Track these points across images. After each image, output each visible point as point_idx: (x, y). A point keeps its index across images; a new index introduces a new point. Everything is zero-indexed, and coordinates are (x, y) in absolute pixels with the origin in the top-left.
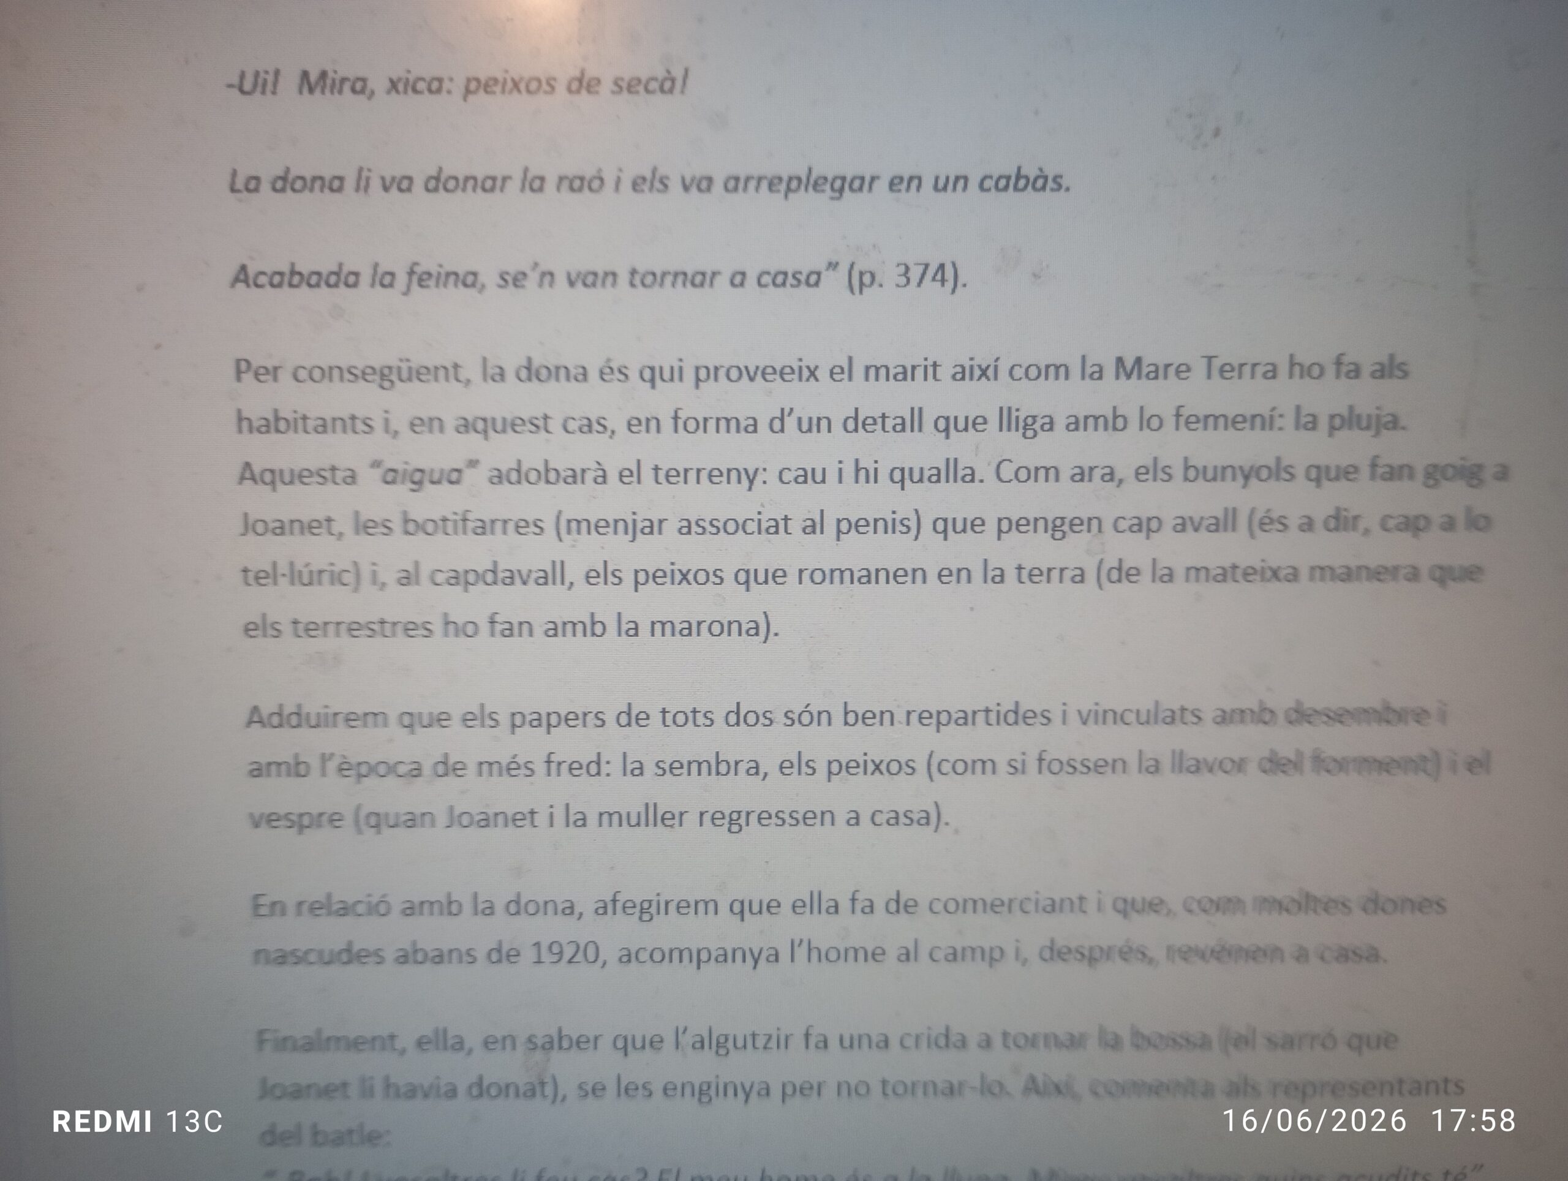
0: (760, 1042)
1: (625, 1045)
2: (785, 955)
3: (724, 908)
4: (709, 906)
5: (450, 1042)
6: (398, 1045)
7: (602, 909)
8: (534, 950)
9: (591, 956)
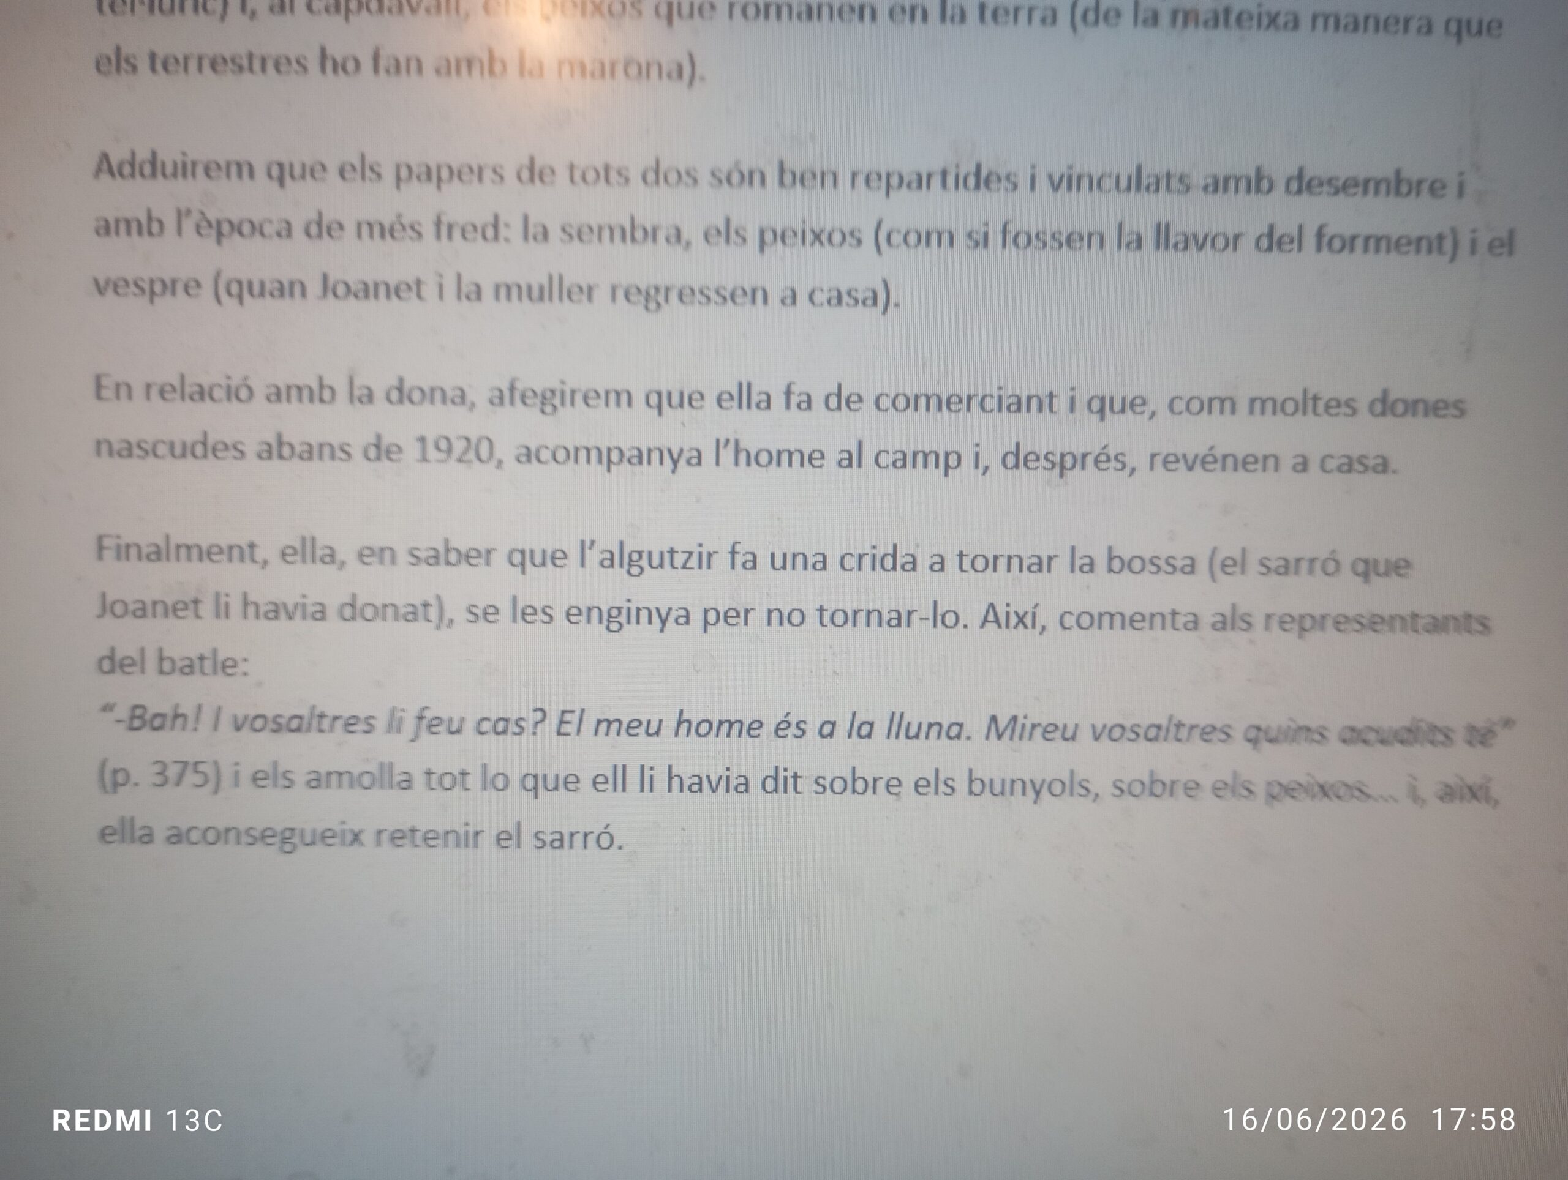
0: (679, 559)
1: (522, 559)
2: (709, 456)
3: (639, 399)
4: (621, 397)
5: (319, 553)
6: (259, 555)
7: (499, 399)
8: (418, 445)
9: (484, 452)
